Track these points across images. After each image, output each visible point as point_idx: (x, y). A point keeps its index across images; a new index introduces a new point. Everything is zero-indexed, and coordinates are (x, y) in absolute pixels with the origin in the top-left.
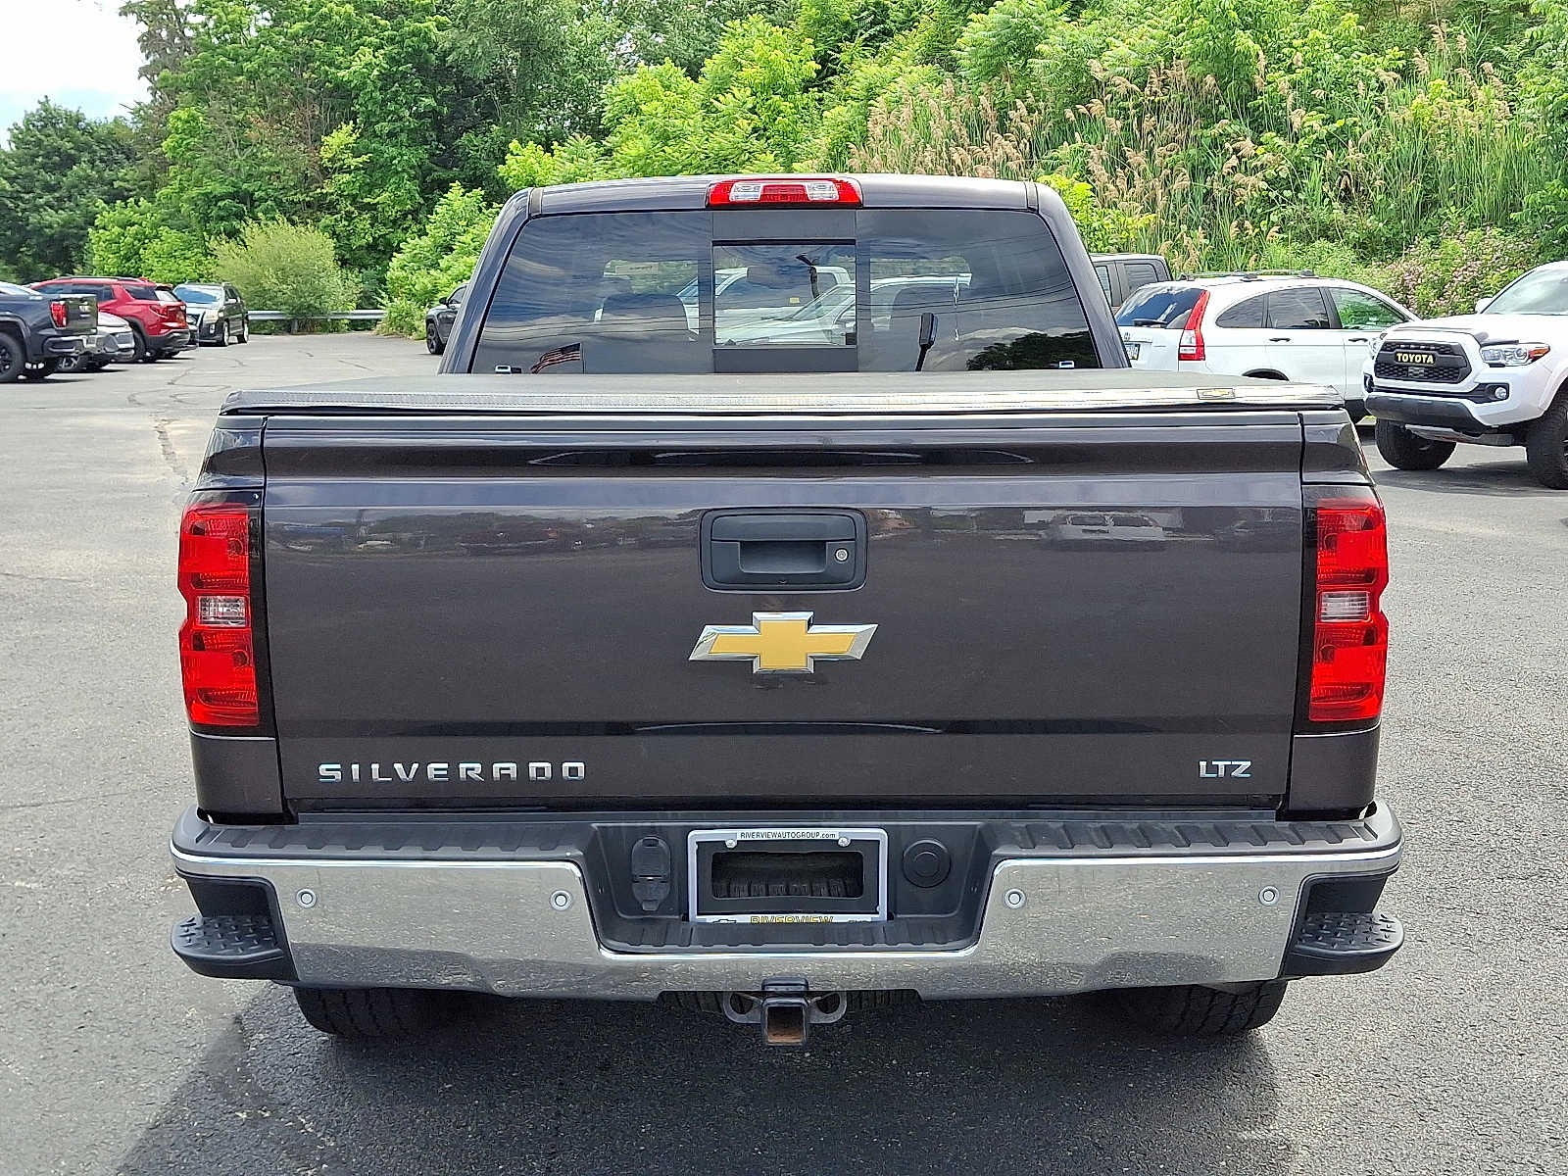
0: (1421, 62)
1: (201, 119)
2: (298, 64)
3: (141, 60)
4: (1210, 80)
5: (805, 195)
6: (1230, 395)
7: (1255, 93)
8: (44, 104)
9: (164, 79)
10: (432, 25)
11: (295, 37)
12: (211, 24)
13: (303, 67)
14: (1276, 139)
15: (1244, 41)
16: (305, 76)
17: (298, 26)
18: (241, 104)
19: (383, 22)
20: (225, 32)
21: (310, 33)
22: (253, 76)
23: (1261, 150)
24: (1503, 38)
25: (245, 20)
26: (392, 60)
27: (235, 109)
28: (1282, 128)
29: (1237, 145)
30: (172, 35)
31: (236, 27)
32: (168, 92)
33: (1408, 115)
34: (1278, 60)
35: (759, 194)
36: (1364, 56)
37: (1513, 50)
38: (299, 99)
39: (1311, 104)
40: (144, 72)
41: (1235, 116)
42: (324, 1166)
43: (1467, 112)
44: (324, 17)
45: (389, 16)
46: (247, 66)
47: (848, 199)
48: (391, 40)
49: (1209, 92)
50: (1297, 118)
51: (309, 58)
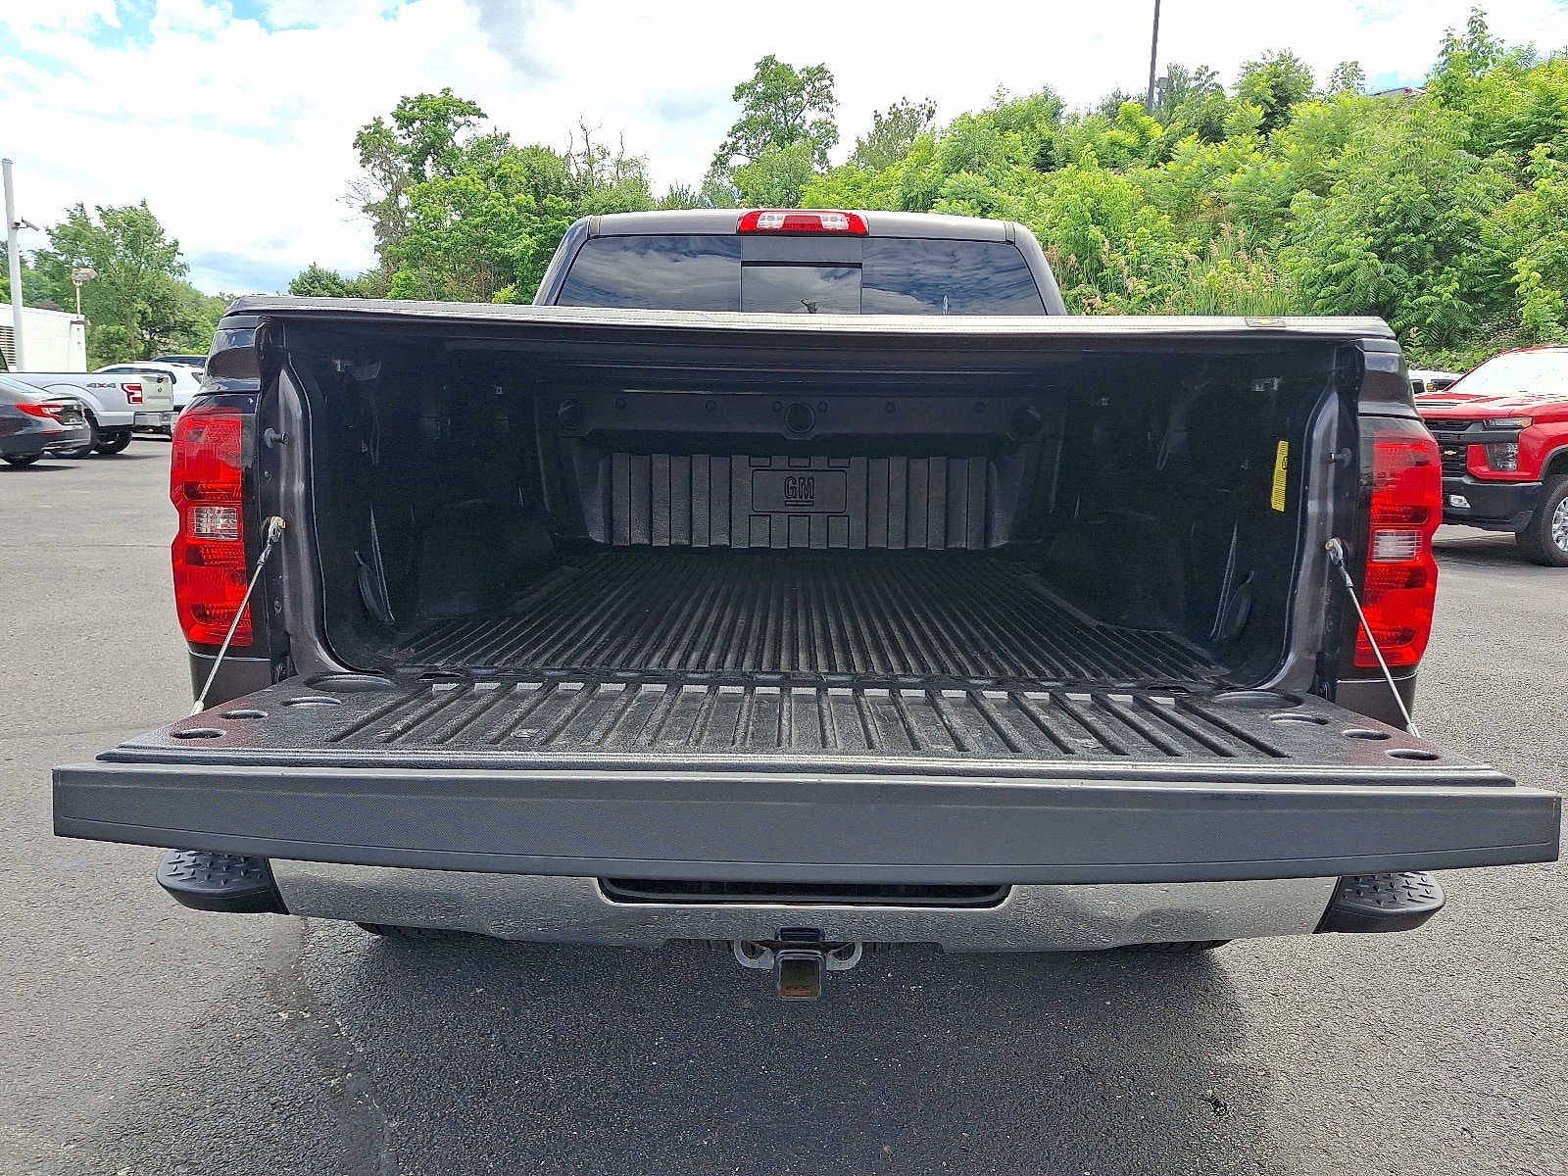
0: (1214, 248)
1: (413, 278)
2: (478, 244)
3: (375, 241)
4: (1073, 257)
5: (821, 226)
6: (1282, 324)
7: (1102, 267)
8: (313, 268)
9: (390, 252)
10: (566, 222)
11: (476, 227)
12: (421, 217)
13: (480, 246)
14: (1117, 297)
15: (1095, 232)
16: (482, 252)
17: (478, 220)
18: (439, 269)
19: (533, 218)
20: (430, 222)
21: (486, 224)
22: (447, 251)
23: (1106, 304)
24: (1267, 234)
25: (443, 215)
26: (541, 244)
27: (435, 273)
28: (1120, 290)
29: (1090, 300)
30: (396, 225)
31: (438, 220)
32: (390, 261)
33: (1205, 283)
34: (1116, 245)
35: (781, 223)
36: (1174, 244)
37: (1274, 242)
38: (477, 266)
39: (1139, 274)
40: (377, 249)
41: (1089, 283)
42: (349, 1074)
43: (1244, 281)
44: (496, 215)
45: (538, 215)
46: (444, 245)
47: (857, 229)
48: (539, 230)
49: (1073, 266)
50: (1131, 284)
51: (485, 241)
